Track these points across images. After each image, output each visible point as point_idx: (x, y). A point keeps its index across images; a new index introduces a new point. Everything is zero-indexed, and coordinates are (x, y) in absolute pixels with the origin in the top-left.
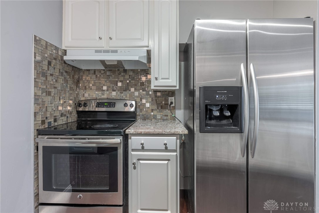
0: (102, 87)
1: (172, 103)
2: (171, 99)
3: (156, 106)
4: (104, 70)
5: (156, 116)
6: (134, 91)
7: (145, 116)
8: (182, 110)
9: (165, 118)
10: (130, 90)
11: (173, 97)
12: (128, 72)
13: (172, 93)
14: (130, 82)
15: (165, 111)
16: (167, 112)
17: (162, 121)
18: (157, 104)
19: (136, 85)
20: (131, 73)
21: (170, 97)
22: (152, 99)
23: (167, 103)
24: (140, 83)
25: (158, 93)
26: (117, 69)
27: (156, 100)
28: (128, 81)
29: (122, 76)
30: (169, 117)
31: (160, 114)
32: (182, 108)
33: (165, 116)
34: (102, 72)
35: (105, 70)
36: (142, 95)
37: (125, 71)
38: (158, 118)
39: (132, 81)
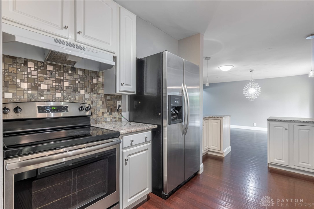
0: (40, 85)
1: (120, 106)
2: (119, 103)
3: (106, 109)
4: (42, 62)
5: (106, 118)
6: (84, 93)
7: (96, 120)
8: (126, 112)
9: (114, 120)
10: (79, 92)
11: (120, 100)
12: (76, 71)
13: (120, 97)
14: (79, 82)
15: (114, 114)
16: (116, 114)
17: (111, 123)
18: (107, 108)
19: (85, 87)
20: (80, 73)
21: (118, 100)
22: (103, 102)
23: (116, 106)
24: (91, 85)
25: (108, 96)
26: (62, 65)
27: (106, 104)
28: (77, 82)
29: (69, 74)
30: (117, 119)
31: (109, 116)
32: (126, 110)
33: (114, 118)
34: (40, 64)
35: (45, 64)
36: (93, 98)
37: (74, 69)
38: (108, 120)
39: (81, 82)
